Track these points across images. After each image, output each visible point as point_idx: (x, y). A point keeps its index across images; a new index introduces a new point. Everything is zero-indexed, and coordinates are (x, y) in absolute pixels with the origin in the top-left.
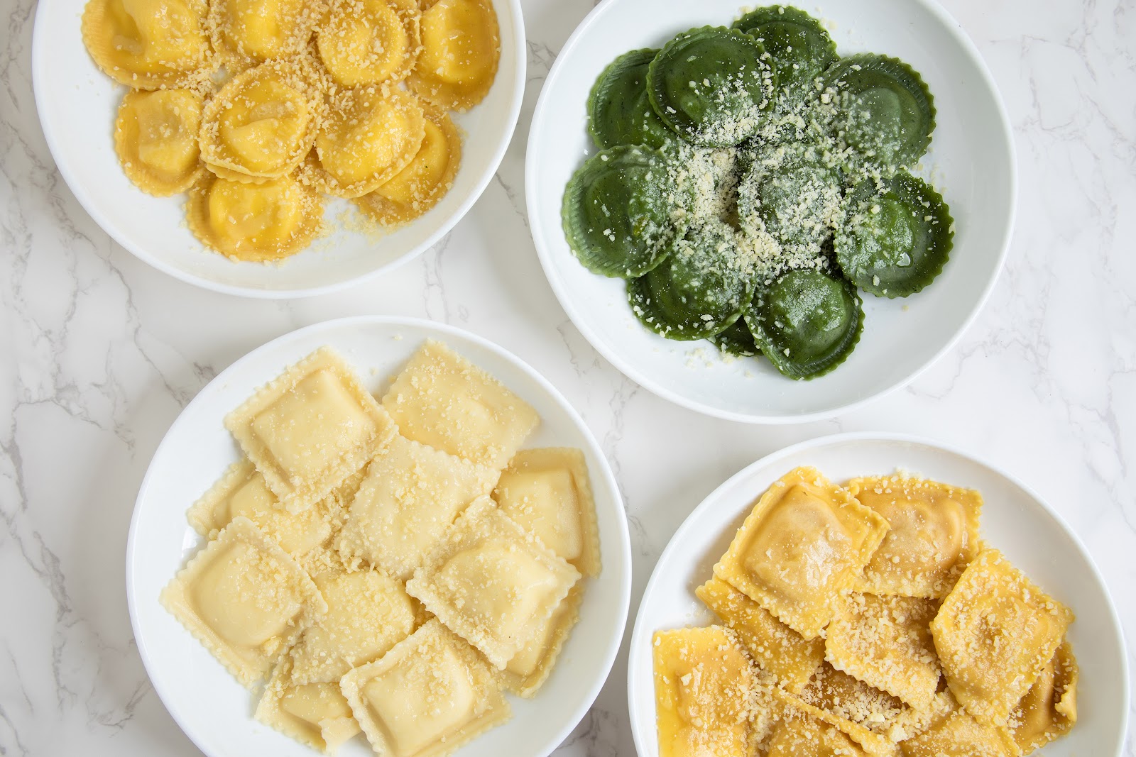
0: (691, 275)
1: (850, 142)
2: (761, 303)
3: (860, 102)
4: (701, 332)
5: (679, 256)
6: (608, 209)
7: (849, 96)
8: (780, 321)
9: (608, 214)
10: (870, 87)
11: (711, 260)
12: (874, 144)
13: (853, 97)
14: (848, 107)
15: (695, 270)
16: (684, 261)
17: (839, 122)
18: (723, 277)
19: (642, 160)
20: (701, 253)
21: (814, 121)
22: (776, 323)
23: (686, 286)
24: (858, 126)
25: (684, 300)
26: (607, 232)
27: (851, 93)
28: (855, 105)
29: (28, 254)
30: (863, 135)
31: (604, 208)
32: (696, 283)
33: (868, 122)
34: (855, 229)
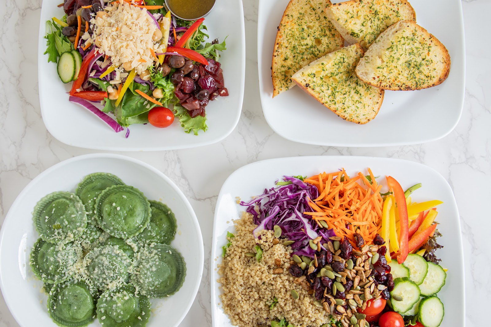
0: (54, 255)
1: (141, 271)
2: (64, 286)
3: (157, 263)
4: (40, 274)
5: (57, 247)
6: (54, 211)
7: (157, 258)
8: (62, 297)
9: (53, 212)
10: (166, 263)
11: (63, 258)
12: (145, 280)
13: (157, 260)
14: (152, 261)
15: (57, 256)
16: (56, 250)
17: (145, 262)
18: (61, 267)
19: (78, 209)
20: (63, 253)
21: (139, 253)
22: (60, 296)
23: (49, 257)
24: (148, 269)
25: (45, 260)
26: (47, 217)
27: (159, 258)
28: (155, 262)
29: (7, 111)
30: (145, 274)
31: (54, 209)
32: (52, 259)
33: (152, 271)
34: (114, 297)
